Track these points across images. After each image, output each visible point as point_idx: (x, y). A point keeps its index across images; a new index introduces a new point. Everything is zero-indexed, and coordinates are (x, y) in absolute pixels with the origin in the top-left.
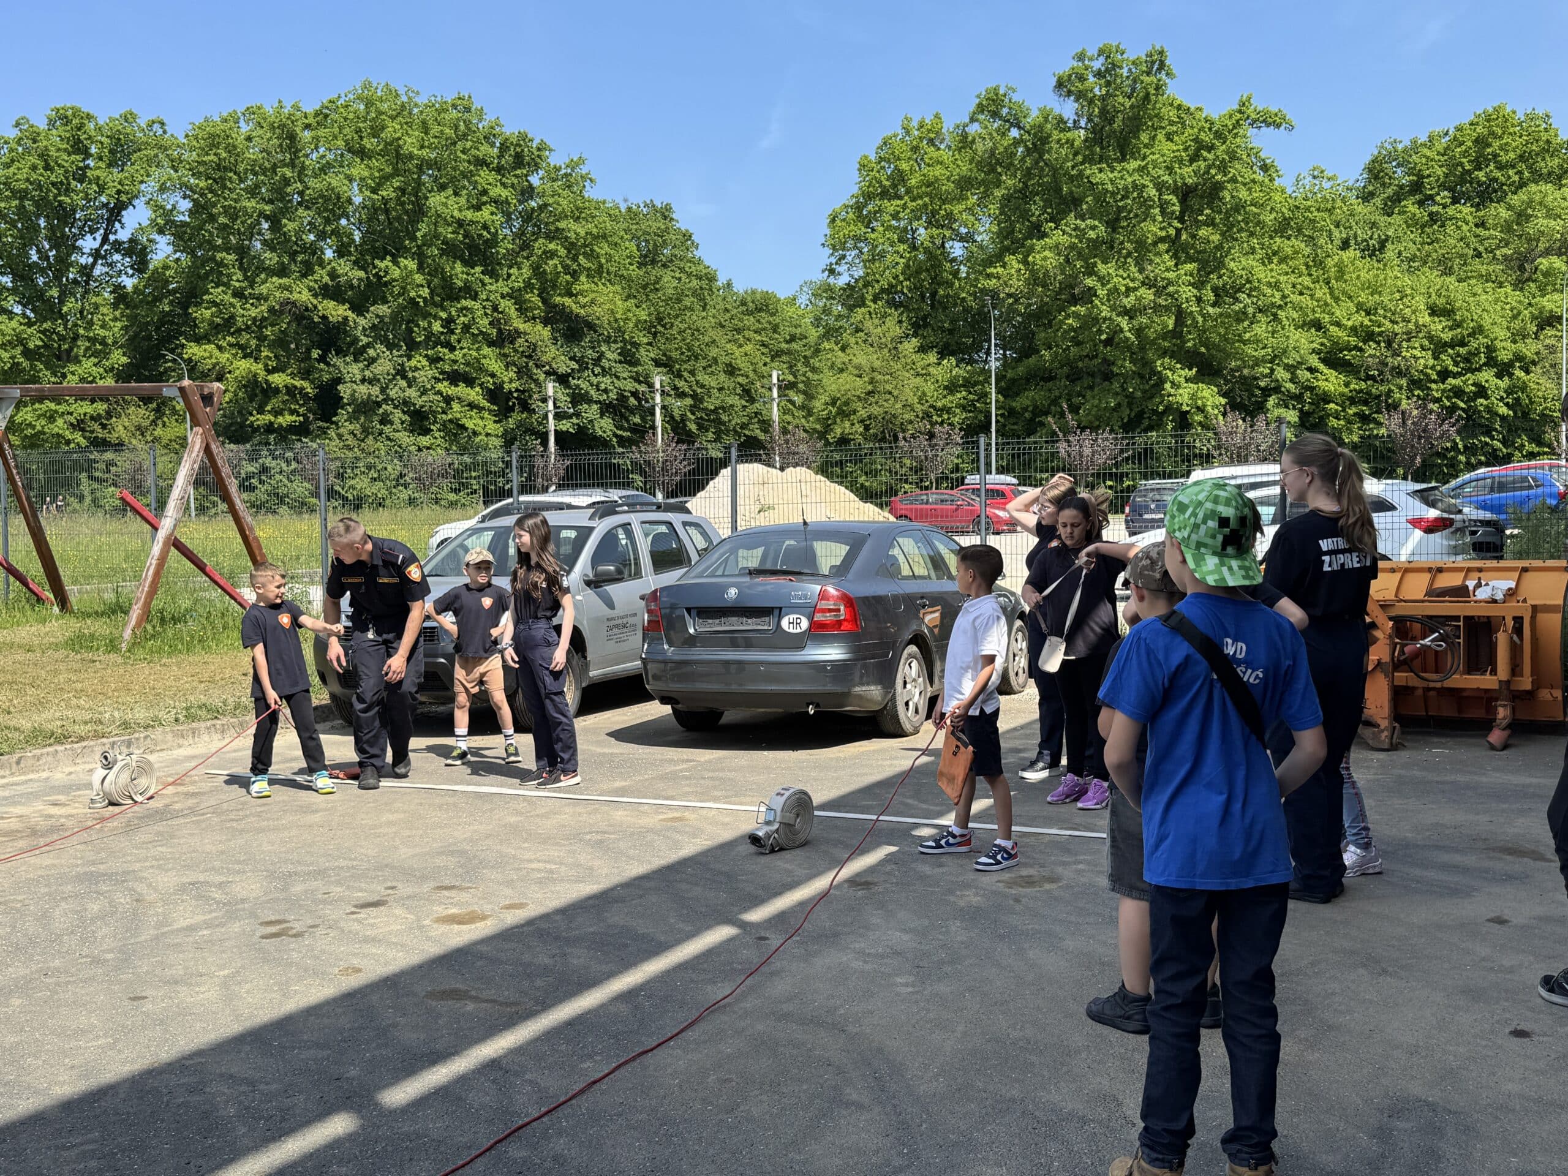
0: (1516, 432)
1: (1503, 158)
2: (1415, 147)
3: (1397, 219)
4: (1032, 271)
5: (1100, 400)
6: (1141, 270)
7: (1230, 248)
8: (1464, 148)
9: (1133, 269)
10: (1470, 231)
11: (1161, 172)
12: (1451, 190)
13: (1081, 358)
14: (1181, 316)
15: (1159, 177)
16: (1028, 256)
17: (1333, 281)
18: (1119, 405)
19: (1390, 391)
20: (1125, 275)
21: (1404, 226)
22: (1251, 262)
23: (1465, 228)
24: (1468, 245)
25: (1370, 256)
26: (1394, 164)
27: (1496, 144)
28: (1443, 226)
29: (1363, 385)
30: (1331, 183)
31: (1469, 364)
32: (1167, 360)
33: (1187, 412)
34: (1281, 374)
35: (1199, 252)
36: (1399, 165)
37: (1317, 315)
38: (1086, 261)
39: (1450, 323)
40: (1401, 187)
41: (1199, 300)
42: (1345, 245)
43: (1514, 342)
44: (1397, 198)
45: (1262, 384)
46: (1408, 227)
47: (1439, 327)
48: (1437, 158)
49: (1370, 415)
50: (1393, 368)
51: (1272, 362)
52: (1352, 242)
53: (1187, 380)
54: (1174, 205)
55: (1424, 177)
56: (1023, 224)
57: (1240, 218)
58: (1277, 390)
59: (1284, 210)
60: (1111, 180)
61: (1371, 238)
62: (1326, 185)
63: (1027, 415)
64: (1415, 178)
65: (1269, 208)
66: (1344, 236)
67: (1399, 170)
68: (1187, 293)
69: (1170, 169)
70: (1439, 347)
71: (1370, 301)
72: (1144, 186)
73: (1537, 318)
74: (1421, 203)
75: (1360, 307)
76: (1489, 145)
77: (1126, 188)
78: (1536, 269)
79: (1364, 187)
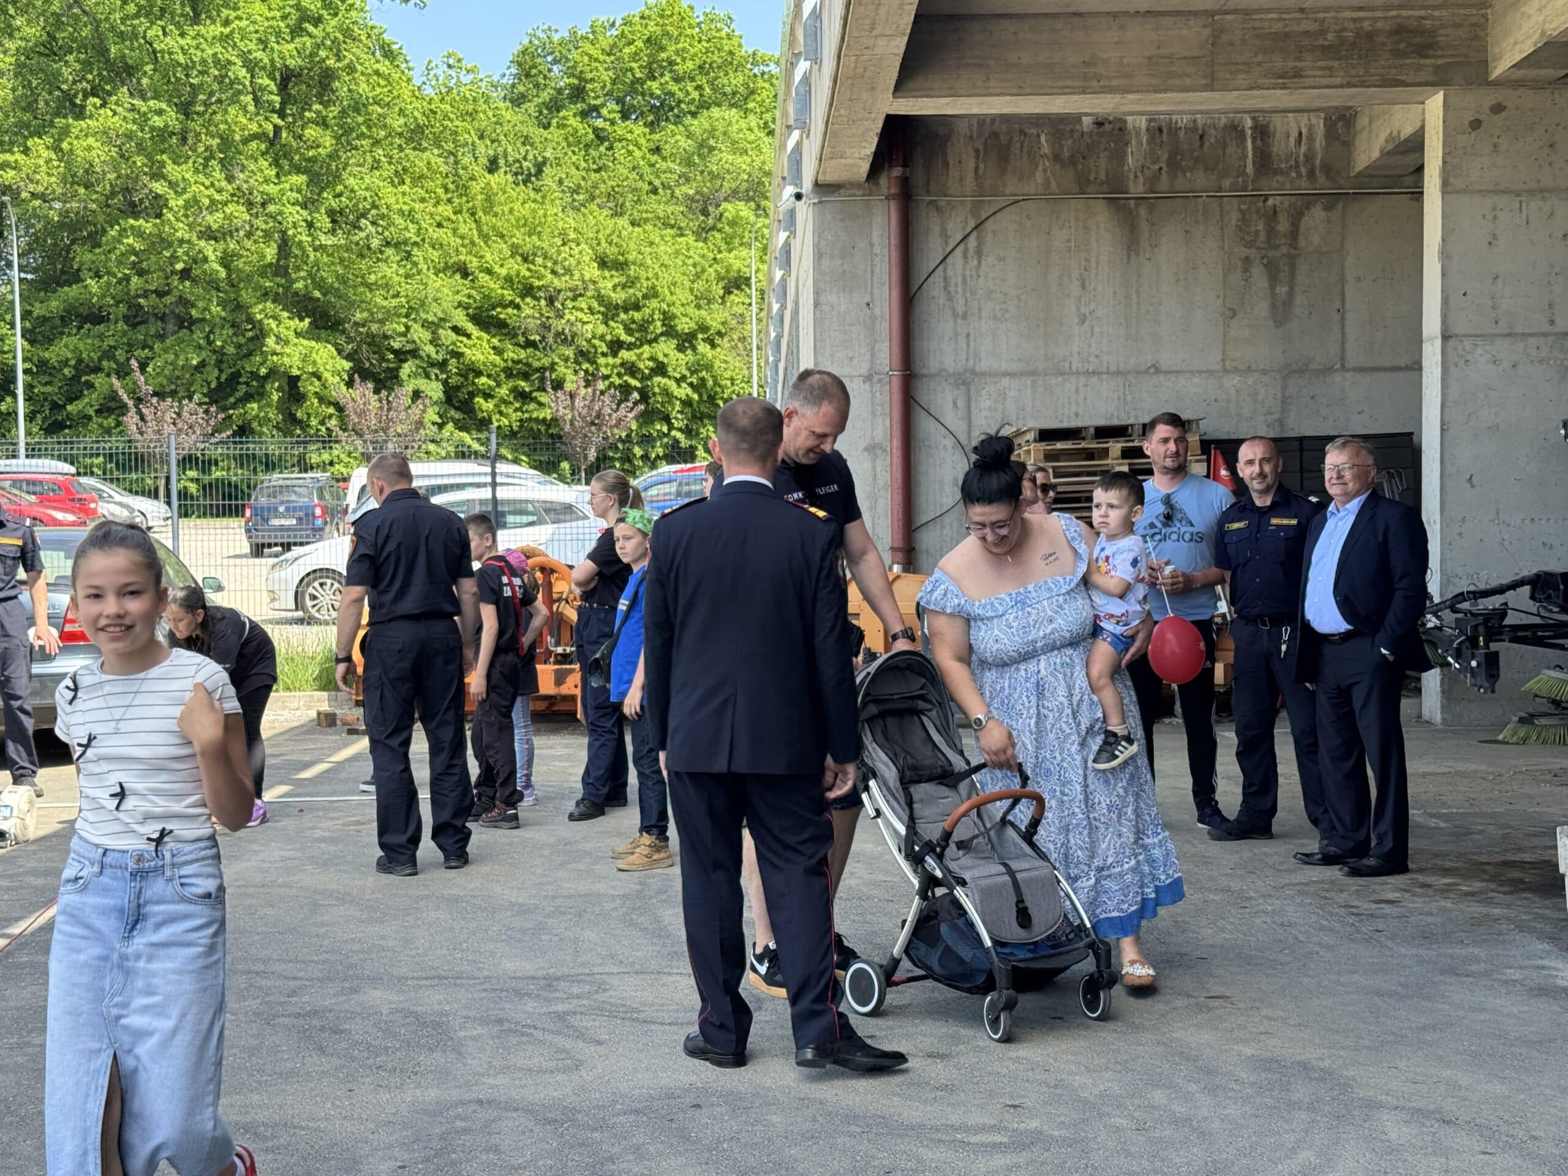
0: (701, 419)
1: (680, 69)
2: (574, 41)
3: (554, 133)
4: (69, 165)
5: (177, 356)
6: (230, 179)
7: (348, 158)
8: (633, 48)
9: (217, 174)
10: (643, 158)
11: (252, 46)
12: (619, 101)
13: (146, 294)
14: (284, 246)
15: (249, 52)
16: (61, 140)
17: (480, 214)
18: (202, 364)
19: (553, 364)
20: (207, 183)
21: (564, 144)
22: (374, 180)
23: (638, 154)
24: (641, 177)
25: (525, 182)
26: (549, 59)
27: (672, 48)
28: (610, 148)
29: (523, 354)
30: (471, 77)
31: (642, 334)
32: (269, 304)
33: (298, 378)
34: (420, 334)
35: (309, 160)
36: (555, 61)
37: (462, 258)
38: (149, 157)
39: (623, 279)
40: (560, 91)
41: (310, 225)
42: (492, 166)
43: (698, 307)
44: (555, 106)
45: (396, 345)
46: (569, 145)
47: (608, 284)
48: (602, 57)
49: (531, 392)
50: (558, 334)
51: (407, 316)
52: (502, 162)
53: (298, 334)
54: (271, 93)
55: (586, 81)
56: (50, 93)
57: (360, 119)
58: (414, 353)
59: (416, 113)
60: (182, 49)
61: (525, 159)
62: (466, 79)
63: (66, 371)
64: (576, 82)
65: (397, 109)
66: (491, 152)
67: (555, 68)
68: (295, 215)
69: (263, 43)
70: (610, 311)
71: (529, 243)
72: (230, 63)
73: (723, 279)
74: (584, 115)
75: (515, 250)
76: (663, 49)
77: (203, 61)
78: (721, 215)
79: (513, 86)
